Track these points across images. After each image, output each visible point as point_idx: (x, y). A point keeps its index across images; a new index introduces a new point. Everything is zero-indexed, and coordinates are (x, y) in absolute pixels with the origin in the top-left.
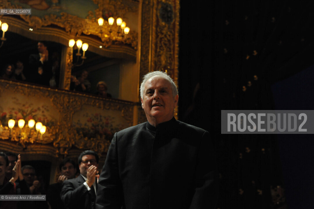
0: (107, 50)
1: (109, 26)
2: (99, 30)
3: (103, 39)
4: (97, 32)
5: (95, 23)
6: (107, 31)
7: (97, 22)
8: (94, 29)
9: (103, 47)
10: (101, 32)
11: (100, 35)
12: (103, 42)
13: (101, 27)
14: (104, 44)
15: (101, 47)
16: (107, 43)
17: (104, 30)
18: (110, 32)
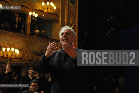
0: (46, 17)
1: (47, 6)
2: (43, 8)
3: (44, 12)
4: (42, 9)
5: (41, 5)
6: (46, 8)
7: (42, 4)
8: (40, 7)
9: (45, 15)
10: (44, 9)
11: (43, 10)
12: (44, 13)
13: (43, 6)
14: (45, 14)
15: (43, 15)
16: (46, 13)
17: (45, 8)
18: (48, 9)
